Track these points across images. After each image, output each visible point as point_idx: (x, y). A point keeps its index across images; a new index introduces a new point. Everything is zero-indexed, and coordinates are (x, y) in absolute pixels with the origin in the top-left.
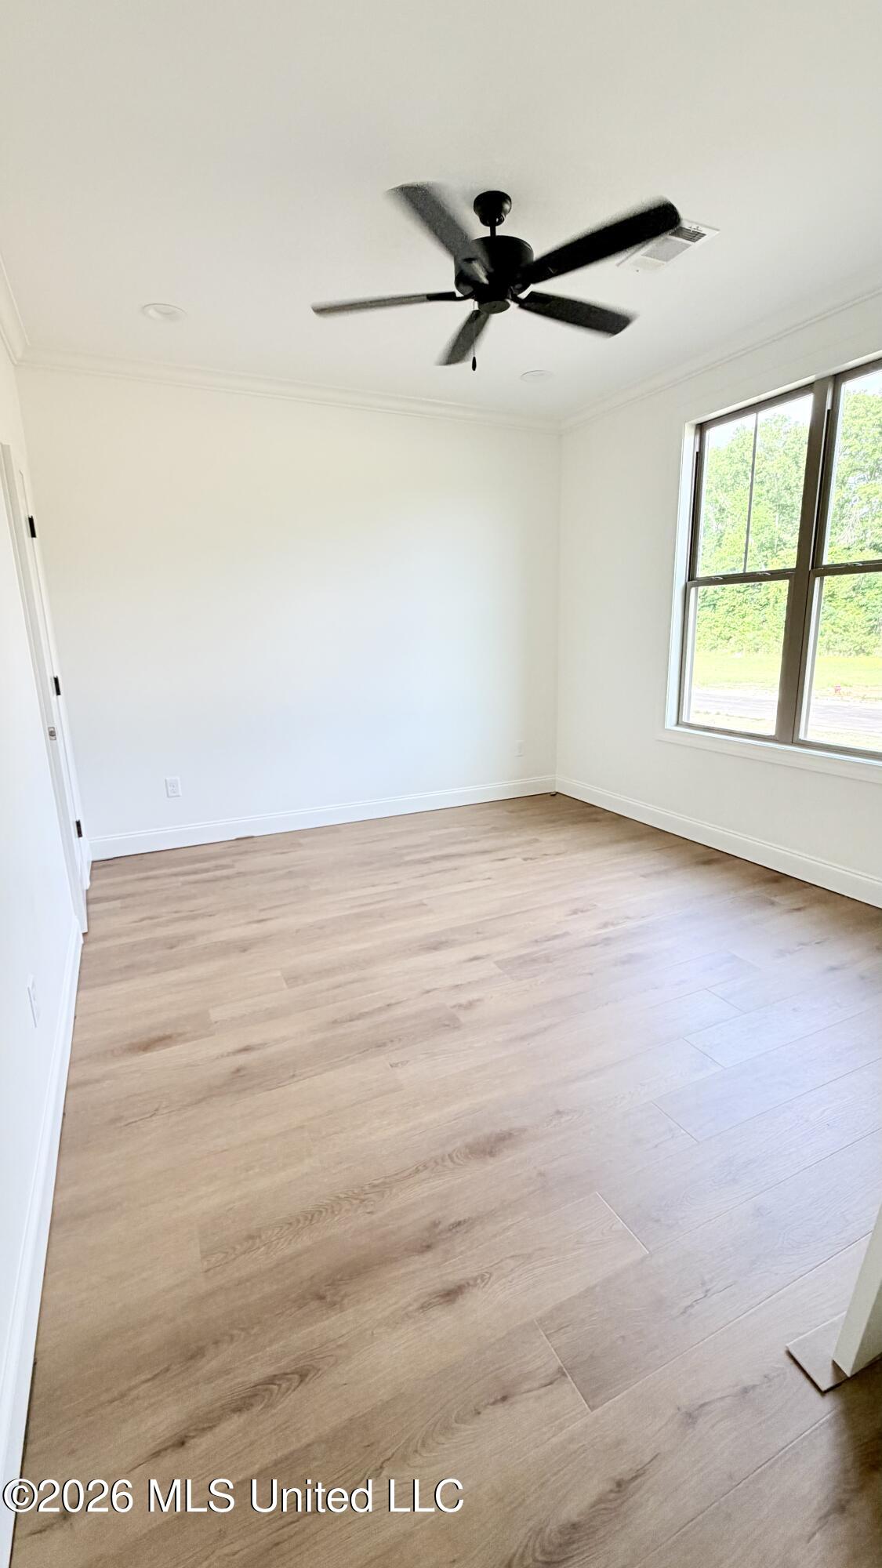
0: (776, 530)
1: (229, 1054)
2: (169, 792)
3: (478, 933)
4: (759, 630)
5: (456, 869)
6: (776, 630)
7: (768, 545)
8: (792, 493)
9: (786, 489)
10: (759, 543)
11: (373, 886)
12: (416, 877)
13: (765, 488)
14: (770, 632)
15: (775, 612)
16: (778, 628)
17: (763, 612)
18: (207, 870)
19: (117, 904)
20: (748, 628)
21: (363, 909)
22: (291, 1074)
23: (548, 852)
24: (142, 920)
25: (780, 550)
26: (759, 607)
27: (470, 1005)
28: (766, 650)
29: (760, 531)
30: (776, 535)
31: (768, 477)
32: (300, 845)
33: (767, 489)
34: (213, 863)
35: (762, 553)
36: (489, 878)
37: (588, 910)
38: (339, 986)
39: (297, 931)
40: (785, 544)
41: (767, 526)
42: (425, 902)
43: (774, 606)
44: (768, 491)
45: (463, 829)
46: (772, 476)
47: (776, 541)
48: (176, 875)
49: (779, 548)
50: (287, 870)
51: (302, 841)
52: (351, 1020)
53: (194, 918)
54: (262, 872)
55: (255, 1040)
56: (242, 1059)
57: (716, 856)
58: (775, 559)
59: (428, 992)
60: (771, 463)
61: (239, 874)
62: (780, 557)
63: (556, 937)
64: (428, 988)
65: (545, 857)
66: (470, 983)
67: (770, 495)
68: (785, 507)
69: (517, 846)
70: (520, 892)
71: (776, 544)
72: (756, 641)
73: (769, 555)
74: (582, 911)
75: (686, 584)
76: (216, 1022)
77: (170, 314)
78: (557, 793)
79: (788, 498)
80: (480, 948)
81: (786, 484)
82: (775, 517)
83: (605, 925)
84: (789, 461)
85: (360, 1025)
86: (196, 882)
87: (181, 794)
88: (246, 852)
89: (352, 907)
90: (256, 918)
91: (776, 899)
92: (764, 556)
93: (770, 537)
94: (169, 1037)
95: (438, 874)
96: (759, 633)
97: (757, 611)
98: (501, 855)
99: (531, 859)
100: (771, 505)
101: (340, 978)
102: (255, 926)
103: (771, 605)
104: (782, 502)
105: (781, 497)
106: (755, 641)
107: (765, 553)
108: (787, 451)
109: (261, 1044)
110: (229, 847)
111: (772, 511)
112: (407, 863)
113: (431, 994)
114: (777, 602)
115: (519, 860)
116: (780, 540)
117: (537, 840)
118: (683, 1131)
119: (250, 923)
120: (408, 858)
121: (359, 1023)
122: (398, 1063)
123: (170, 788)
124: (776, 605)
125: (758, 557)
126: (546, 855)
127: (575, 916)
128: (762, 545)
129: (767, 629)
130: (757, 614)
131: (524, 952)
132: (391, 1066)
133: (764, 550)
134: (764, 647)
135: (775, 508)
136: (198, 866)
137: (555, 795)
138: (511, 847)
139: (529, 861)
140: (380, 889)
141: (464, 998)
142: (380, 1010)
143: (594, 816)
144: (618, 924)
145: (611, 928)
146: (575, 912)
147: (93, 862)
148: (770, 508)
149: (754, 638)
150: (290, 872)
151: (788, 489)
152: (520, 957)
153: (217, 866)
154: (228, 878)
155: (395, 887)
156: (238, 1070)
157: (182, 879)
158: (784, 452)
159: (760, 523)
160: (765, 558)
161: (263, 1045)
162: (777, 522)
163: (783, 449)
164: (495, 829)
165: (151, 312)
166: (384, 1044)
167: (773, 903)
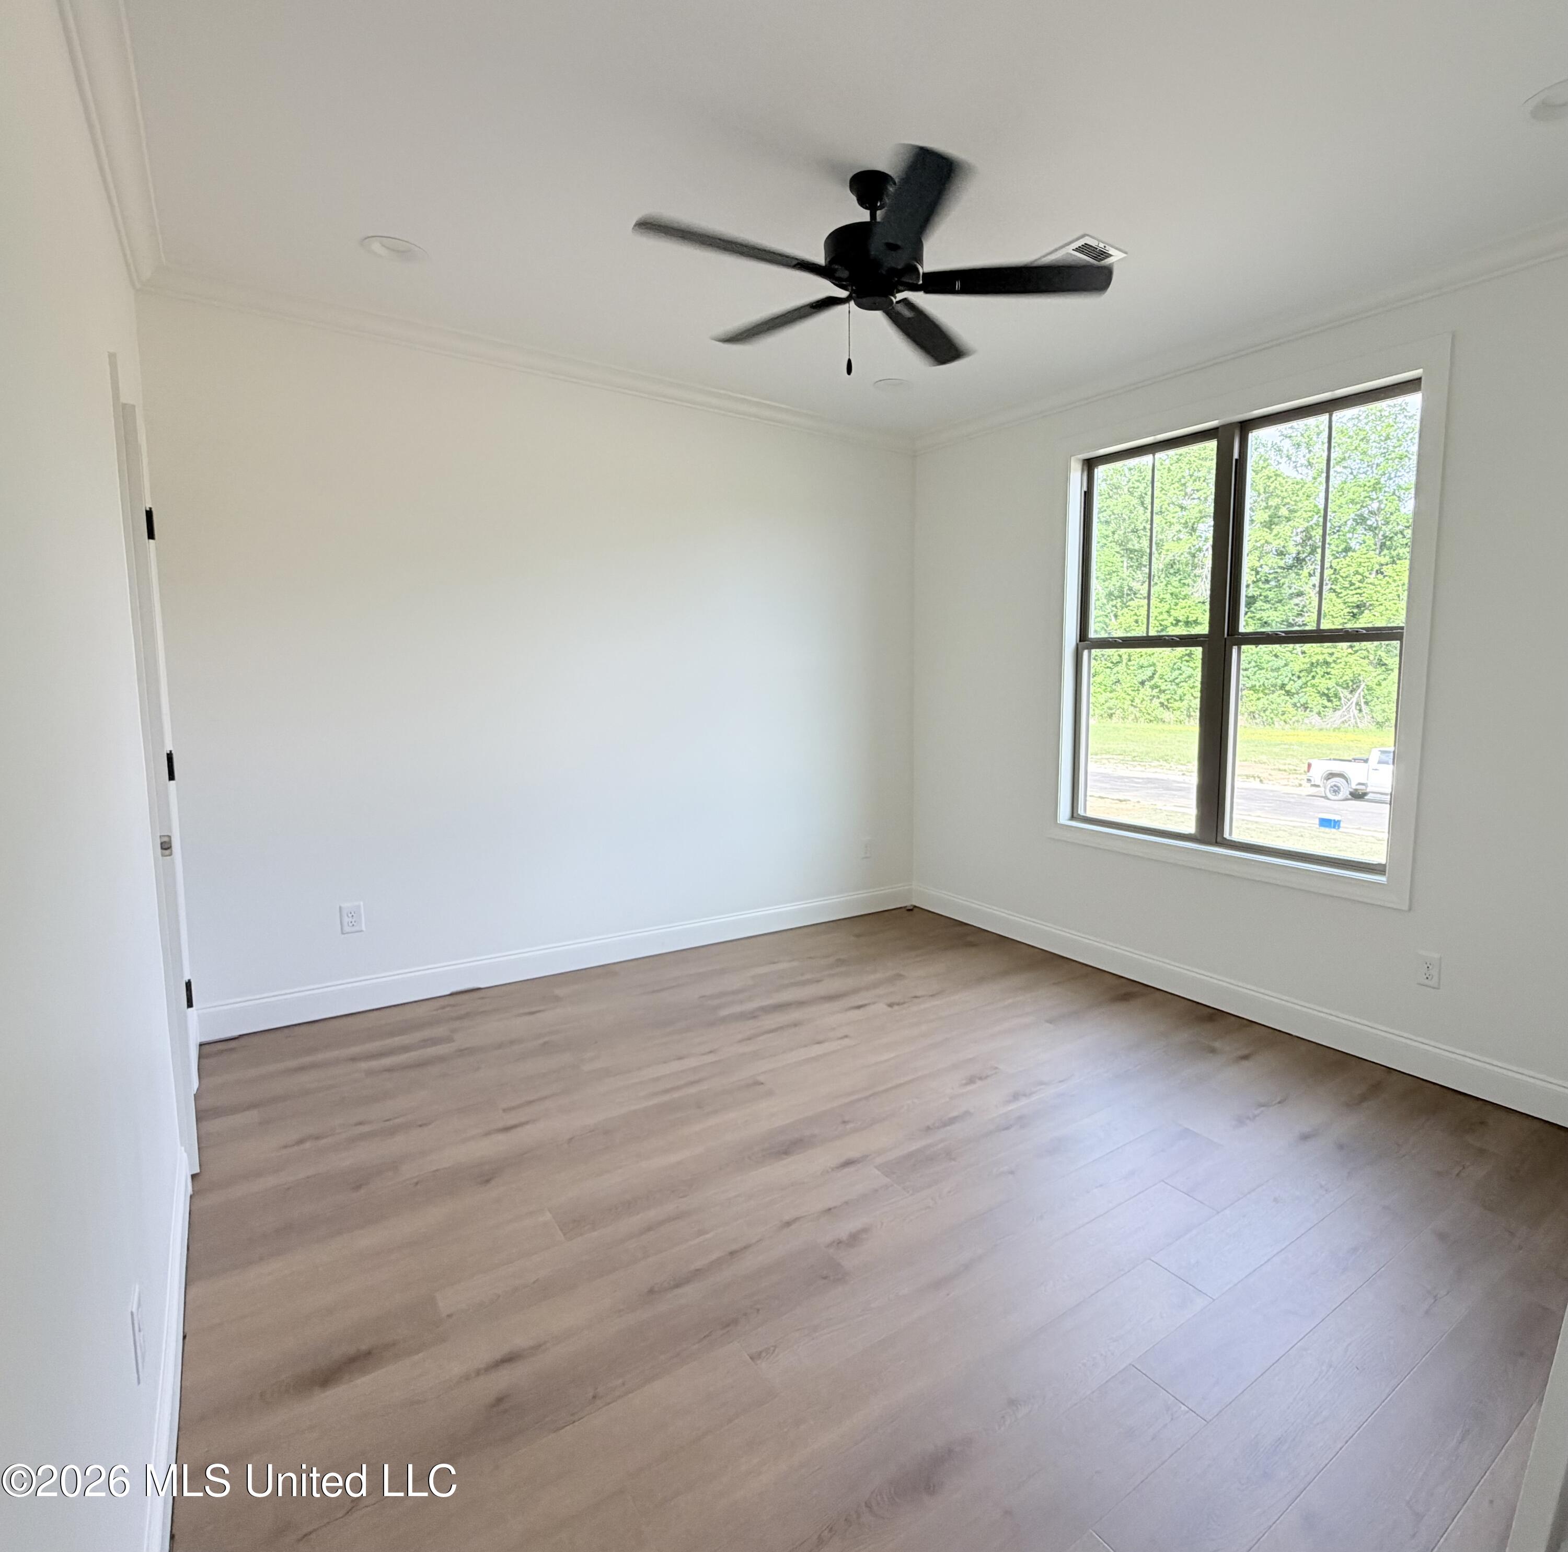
0: (1124, 576)
1: (478, 1373)
2: (345, 924)
3: (844, 1122)
4: (1111, 692)
5: (795, 1025)
6: (1130, 692)
7: (1116, 593)
8: (1139, 537)
9: (1133, 531)
10: (1107, 591)
11: (680, 1058)
12: (740, 1041)
13: (1111, 529)
14: (1124, 695)
15: (1129, 672)
16: (1133, 690)
17: (1115, 671)
18: (405, 1049)
19: (253, 1116)
20: (1099, 689)
21: (666, 1098)
22: (591, 1395)
23: (918, 994)
24: (301, 1142)
25: (1130, 600)
26: (1110, 665)
27: (854, 1239)
28: (1121, 715)
29: (1108, 577)
30: (1125, 583)
31: (1113, 517)
32: (557, 999)
33: (1112, 530)
34: (417, 1036)
35: (1111, 603)
36: (846, 1036)
37: (987, 1077)
38: (649, 1229)
39: (570, 1140)
40: (1135, 594)
41: (1114, 572)
42: (761, 1078)
43: (1127, 664)
44: (1114, 533)
45: (795, 964)
46: (1117, 516)
47: (1125, 590)
48: (354, 1059)
49: (1129, 598)
50: (541, 1041)
51: (558, 992)
52: (677, 1286)
53: (392, 1132)
54: (500, 1046)
55: (520, 1341)
56: (503, 1379)
57: (1136, 989)
58: (1125, 610)
59: (788, 1224)
60: (1115, 502)
61: (462, 1052)
62: (1131, 608)
63: (952, 1121)
64: (787, 1218)
65: (916, 1000)
66: (846, 1203)
67: (1116, 536)
68: (1132, 551)
69: (875, 985)
70: (892, 1055)
71: (1125, 592)
72: (1110, 704)
73: (1119, 605)
74: (980, 1079)
75: (1077, 645)
76: (449, 1316)
77: (404, 252)
78: (915, 907)
79: (1135, 542)
80: (852, 1147)
81: (1133, 526)
82: (1122, 562)
83: (1016, 1097)
84: (1135, 501)
85: (691, 1292)
86: (389, 1070)
87: (364, 929)
88: (467, 1015)
89: (656, 1094)
90: (501, 1125)
91: (1217, 1044)
92: (1113, 606)
93: (1118, 584)
94: (368, 1354)
95: (771, 1035)
96: (1111, 695)
97: (1109, 670)
98: (857, 1000)
99: (898, 1004)
100: (1118, 549)
101: (653, 1214)
102: (501, 1137)
103: (1125, 661)
104: (1130, 546)
105: (1128, 541)
106: (1107, 705)
107: (1114, 602)
108: (1131, 490)
109: (532, 1348)
110: (443, 1007)
111: (1119, 556)
112: (724, 1020)
113: (793, 1227)
114: (1130, 660)
115: (881, 1007)
116: (1130, 589)
117: (899, 976)
118: (1183, 1407)
119: (488, 1134)
120: (724, 1013)
121: (688, 1289)
122: (761, 1352)
123: (346, 920)
124: (1129, 663)
125: (1107, 607)
126: (916, 997)
127: (970, 1088)
128: (1111, 594)
129: (1121, 691)
130: (1108, 673)
131: (914, 1146)
132: (752, 1358)
133: (1112, 600)
134: (1118, 712)
135: (1122, 552)
136: (397, 1041)
137: (912, 910)
138: (867, 988)
139: (896, 1008)
140: (692, 1062)
141: (845, 1228)
142: (718, 1264)
143: (970, 939)
144: (1031, 1094)
145: (1023, 1102)
146: (971, 1080)
147: (201, 1045)
148: (1117, 552)
149: (1106, 702)
150: (545, 1043)
151: (1135, 531)
152: (910, 1155)
153: (424, 1041)
154: (442, 1059)
155: (711, 1058)
156: (500, 1400)
157: (364, 1065)
158: (1129, 491)
159: (1108, 568)
160: (1114, 609)
161: (537, 1348)
162: (1125, 569)
163: (1127, 487)
164: (841, 962)
165: (376, 246)
166: (735, 1322)
167: (1213, 1051)
